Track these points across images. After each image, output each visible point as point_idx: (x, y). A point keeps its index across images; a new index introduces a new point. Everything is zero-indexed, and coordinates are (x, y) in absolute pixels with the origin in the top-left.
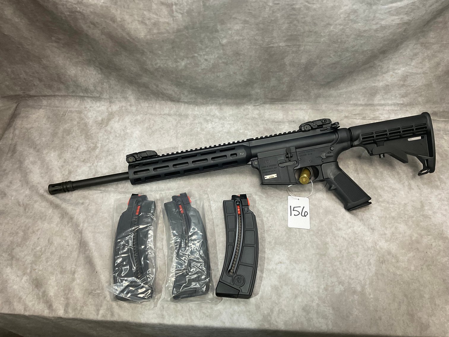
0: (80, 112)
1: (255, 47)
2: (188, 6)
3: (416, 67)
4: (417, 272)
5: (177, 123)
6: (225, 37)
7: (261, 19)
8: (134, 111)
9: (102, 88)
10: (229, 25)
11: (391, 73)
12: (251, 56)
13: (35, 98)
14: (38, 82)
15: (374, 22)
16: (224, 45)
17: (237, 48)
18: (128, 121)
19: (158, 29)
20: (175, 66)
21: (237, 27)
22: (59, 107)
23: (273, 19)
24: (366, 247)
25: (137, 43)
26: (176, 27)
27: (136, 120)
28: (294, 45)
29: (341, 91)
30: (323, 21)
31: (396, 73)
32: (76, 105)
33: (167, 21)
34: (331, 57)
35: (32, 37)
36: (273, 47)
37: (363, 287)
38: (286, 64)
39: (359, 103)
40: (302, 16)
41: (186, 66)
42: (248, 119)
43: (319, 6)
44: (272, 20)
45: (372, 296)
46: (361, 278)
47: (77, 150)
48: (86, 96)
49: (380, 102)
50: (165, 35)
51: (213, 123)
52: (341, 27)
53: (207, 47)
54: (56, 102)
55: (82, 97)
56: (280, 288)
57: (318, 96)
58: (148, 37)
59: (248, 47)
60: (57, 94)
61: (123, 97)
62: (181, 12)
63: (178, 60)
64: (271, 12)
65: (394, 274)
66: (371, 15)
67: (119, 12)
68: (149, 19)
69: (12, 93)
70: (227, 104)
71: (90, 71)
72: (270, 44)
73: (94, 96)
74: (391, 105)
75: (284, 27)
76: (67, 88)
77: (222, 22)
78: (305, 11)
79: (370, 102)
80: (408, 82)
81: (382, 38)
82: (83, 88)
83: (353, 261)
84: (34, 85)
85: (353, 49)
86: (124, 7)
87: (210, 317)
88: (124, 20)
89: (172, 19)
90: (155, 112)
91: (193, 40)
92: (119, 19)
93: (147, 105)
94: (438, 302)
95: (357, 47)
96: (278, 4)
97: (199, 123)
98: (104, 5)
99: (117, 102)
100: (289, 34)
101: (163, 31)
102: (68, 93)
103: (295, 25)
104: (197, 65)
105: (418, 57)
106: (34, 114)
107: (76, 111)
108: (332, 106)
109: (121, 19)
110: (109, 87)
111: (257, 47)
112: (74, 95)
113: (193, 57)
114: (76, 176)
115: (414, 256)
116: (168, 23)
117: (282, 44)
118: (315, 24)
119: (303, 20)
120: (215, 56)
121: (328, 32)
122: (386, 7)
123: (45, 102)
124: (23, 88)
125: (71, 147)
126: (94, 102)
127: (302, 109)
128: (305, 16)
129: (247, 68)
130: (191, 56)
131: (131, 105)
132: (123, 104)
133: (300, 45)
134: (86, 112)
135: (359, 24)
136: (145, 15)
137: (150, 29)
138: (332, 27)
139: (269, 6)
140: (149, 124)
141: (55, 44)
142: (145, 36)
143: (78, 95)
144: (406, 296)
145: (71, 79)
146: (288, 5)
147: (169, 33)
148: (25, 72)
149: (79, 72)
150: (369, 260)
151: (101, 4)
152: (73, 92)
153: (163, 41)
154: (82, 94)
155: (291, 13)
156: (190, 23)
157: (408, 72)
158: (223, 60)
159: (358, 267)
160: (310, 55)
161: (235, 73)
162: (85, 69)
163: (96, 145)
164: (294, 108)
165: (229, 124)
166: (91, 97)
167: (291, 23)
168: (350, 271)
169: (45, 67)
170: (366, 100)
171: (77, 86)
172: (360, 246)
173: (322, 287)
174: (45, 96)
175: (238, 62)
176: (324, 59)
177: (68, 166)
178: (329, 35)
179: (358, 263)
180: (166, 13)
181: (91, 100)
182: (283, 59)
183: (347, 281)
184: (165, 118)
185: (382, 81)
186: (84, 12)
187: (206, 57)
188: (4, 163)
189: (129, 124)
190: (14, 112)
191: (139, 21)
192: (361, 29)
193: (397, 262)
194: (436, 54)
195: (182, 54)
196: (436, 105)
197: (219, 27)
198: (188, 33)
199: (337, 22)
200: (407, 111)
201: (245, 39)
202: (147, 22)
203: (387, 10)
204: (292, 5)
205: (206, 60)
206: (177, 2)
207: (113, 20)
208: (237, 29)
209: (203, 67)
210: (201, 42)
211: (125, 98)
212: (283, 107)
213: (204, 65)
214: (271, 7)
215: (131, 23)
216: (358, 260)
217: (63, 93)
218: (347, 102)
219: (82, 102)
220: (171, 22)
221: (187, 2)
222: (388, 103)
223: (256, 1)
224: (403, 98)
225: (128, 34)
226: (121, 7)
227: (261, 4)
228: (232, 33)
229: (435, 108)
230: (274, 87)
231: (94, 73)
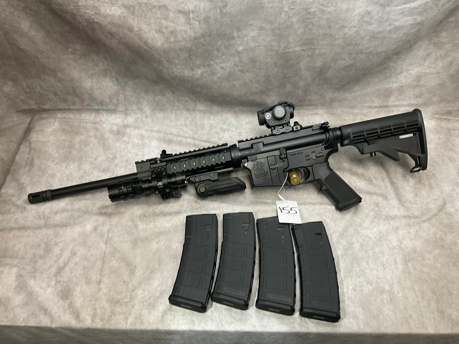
1: (271, 53)
2: (205, 14)
3: (430, 67)
4: (444, 269)
6: (241, 44)
7: (276, 25)
8: (150, 122)
9: (117, 100)
10: (245, 32)
11: (405, 74)
12: (267, 63)
13: (50, 112)
14: (53, 96)
15: (387, 23)
16: (240, 52)
17: (253, 55)
19: (175, 37)
20: (191, 75)
21: (254, 33)
22: (73, 119)
23: (289, 24)
24: (391, 246)
25: (154, 53)
26: (193, 34)
28: (310, 49)
29: (356, 94)
30: (337, 24)
31: (410, 74)
32: (92, 118)
33: (184, 29)
34: (346, 60)
35: (47, 50)
36: (288, 52)
37: (391, 286)
38: (302, 68)
39: (374, 105)
40: (317, 20)
41: (202, 75)
43: (333, 9)
44: (287, 25)
45: (401, 295)
46: (389, 277)
47: (96, 159)
48: (101, 109)
49: (394, 104)
50: (183, 43)
52: (356, 29)
53: (223, 55)
54: (71, 115)
55: (97, 110)
57: (333, 100)
58: (166, 46)
59: (264, 54)
60: (72, 107)
61: (139, 109)
62: (198, 19)
63: (195, 68)
64: (286, 17)
65: (421, 272)
66: (385, 17)
67: (136, 22)
68: (166, 28)
69: (27, 108)
70: (243, 112)
71: (105, 82)
72: (286, 50)
73: (109, 108)
74: (406, 106)
75: (300, 32)
76: (82, 101)
77: (239, 29)
78: (320, 15)
79: (385, 104)
80: (423, 82)
81: (396, 39)
82: (98, 101)
83: (380, 260)
84: (49, 99)
85: (367, 51)
86: (141, 17)
87: (240, 321)
88: (141, 30)
89: (189, 27)
90: (171, 123)
91: (210, 48)
92: (136, 29)
93: (163, 116)
95: (372, 49)
96: (294, 9)
97: (216, 133)
98: (121, 15)
99: (132, 114)
100: (304, 38)
101: (181, 39)
102: (83, 107)
103: (310, 29)
104: (213, 73)
105: (431, 57)
106: (49, 127)
108: (347, 110)
109: (138, 28)
110: (125, 99)
111: (273, 53)
112: (89, 109)
113: (209, 65)
115: (440, 254)
116: (185, 31)
117: (298, 49)
118: (329, 27)
119: (318, 24)
121: (342, 34)
122: (400, 8)
123: (59, 115)
124: (38, 102)
125: (90, 157)
126: (109, 115)
127: (318, 114)
128: (320, 20)
129: (263, 75)
130: (208, 64)
131: (146, 117)
132: (139, 116)
133: (315, 49)
134: (101, 124)
135: (373, 26)
136: (162, 24)
137: (167, 38)
138: (346, 30)
139: (285, 11)
141: (71, 56)
142: (162, 45)
143: (93, 108)
144: (434, 293)
145: (87, 92)
146: (303, 9)
147: (186, 41)
148: (40, 86)
149: (95, 84)
150: (395, 259)
151: (118, 14)
152: (88, 105)
153: (180, 49)
154: (97, 107)
155: (307, 17)
156: (207, 31)
157: (421, 73)
158: (239, 68)
159: (385, 266)
160: (325, 58)
161: (251, 81)
162: (100, 81)
164: (310, 113)
165: (246, 132)
166: (106, 110)
167: (306, 27)
168: (377, 270)
169: (61, 81)
170: (381, 101)
171: (93, 99)
172: (386, 246)
173: (351, 287)
174: (59, 110)
175: (254, 70)
176: (339, 62)
178: (344, 37)
179: (385, 263)
180: (183, 21)
181: (106, 113)
182: (298, 63)
183: (375, 281)
185: (396, 82)
186: (102, 22)
187: (222, 65)
188: (22, 177)
190: (29, 126)
191: (156, 30)
192: (375, 30)
193: (424, 259)
194: (449, 53)
195: (198, 62)
196: (450, 105)
197: (235, 34)
198: (205, 41)
199: (352, 24)
201: (261, 45)
202: (164, 31)
203: (401, 11)
204: (307, 9)
205: (222, 68)
206: (194, 10)
207: (131, 30)
208: (253, 36)
209: (219, 75)
210: (218, 50)
211: (141, 110)
213: (220, 73)
214: (287, 12)
215: (148, 31)
216: (384, 259)
217: (78, 107)
218: (362, 105)
219: (97, 115)
220: (188, 30)
221: (204, 9)
222: (403, 104)
223: (272, 7)
224: (417, 99)
225: (146, 43)
226: (138, 16)
227: (277, 9)
228: (248, 40)
229: (449, 107)
230: (289, 92)
231: (110, 85)
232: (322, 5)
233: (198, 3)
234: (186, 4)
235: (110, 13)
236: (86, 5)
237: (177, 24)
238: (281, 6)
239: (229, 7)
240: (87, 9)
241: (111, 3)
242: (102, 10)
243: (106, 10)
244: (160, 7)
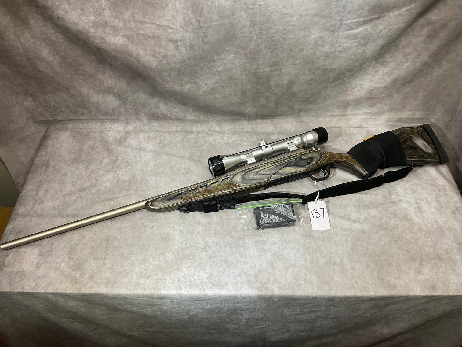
0: (101, 132)
1: (245, 72)
2: (190, 42)
3: (379, 83)
4: (386, 246)
5: (184, 138)
6: (220, 65)
7: (248, 50)
8: (147, 130)
9: (119, 112)
10: (223, 56)
11: (359, 88)
12: (242, 80)
13: (62, 122)
14: (65, 109)
16: (220, 72)
17: (231, 74)
18: (142, 138)
19: (167, 61)
20: (180, 90)
21: (230, 57)
22: (83, 129)
23: (258, 50)
25: (150, 72)
26: (181, 58)
27: (149, 137)
28: (277, 69)
29: (320, 105)
30: (297, 47)
31: (363, 88)
32: (97, 127)
33: (174, 54)
34: (307, 75)
35: (62, 72)
36: (260, 72)
37: (342, 259)
38: (272, 85)
39: (335, 114)
40: (281, 46)
41: (189, 90)
42: (243, 132)
43: (292, 36)
44: (257, 51)
45: (349, 266)
46: (340, 252)
47: (101, 162)
48: (105, 119)
49: (352, 113)
50: (173, 65)
51: (214, 136)
52: (312, 51)
53: (206, 74)
54: (81, 125)
55: (102, 119)
56: (274, 262)
57: (300, 111)
58: (159, 67)
59: (240, 73)
60: (81, 118)
61: (137, 119)
62: (185, 46)
63: (183, 84)
64: (256, 44)
65: (367, 249)
67: (135, 48)
68: (159, 53)
69: (43, 119)
71: (109, 98)
72: (257, 70)
73: (113, 118)
74: (362, 114)
75: (267, 56)
76: (90, 112)
77: (218, 54)
78: (283, 41)
79: (344, 113)
80: (374, 95)
81: (346, 58)
82: (103, 112)
83: (333, 240)
84: (62, 111)
85: (324, 68)
86: (139, 44)
87: (218, 287)
88: (139, 55)
89: (177, 52)
90: (164, 130)
91: (195, 69)
92: (135, 54)
93: (158, 124)
94: (403, 268)
95: (327, 66)
96: (261, 38)
97: (202, 137)
98: (123, 43)
99: (132, 123)
100: (272, 60)
101: (171, 61)
102: (90, 117)
103: (276, 53)
104: (199, 89)
105: (379, 74)
106: (62, 135)
107: (98, 131)
109: (137, 54)
110: (125, 111)
111: (247, 72)
112: (96, 119)
114: (102, 183)
115: (384, 234)
116: (174, 56)
117: (267, 69)
118: (291, 50)
119: (282, 49)
120: (213, 81)
121: (302, 55)
122: (345, 33)
123: (70, 125)
124: (52, 114)
125: (96, 160)
126: (113, 124)
127: (289, 122)
128: (283, 45)
129: (240, 89)
130: (194, 81)
131: (144, 125)
132: (137, 124)
133: (281, 69)
134: (106, 132)
135: (326, 48)
136: (156, 50)
137: (160, 61)
138: (304, 52)
139: (254, 39)
140: (160, 140)
141: (81, 77)
142: (156, 66)
143: (99, 118)
144: (377, 264)
145: (94, 105)
146: (268, 38)
147: (176, 63)
148: (55, 100)
149: (101, 99)
150: (346, 239)
151: (120, 43)
152: (95, 116)
153: (171, 70)
154: (102, 118)
155: (272, 44)
156: (192, 55)
157: (372, 87)
158: (220, 84)
159: (337, 244)
160: (290, 76)
161: (230, 94)
162: (105, 97)
163: (117, 158)
164: (282, 122)
165: (228, 137)
166: (110, 119)
167: (272, 52)
168: (331, 247)
169: (72, 96)
170: (340, 111)
171: (99, 110)
172: (339, 229)
173: (308, 260)
174: (70, 120)
175: (232, 85)
176: (301, 78)
177: (94, 176)
178: (303, 58)
179: (338, 241)
180: (173, 48)
181: (110, 122)
182: (269, 81)
183: (328, 255)
184: (173, 134)
185: (352, 95)
186: (107, 49)
187: (205, 82)
188: (40, 176)
189: (144, 140)
190: (45, 135)
191: (151, 55)
193: (370, 239)
194: (393, 71)
195: (186, 80)
196: (400, 113)
197: (215, 58)
198: (191, 63)
199: (308, 47)
200: (376, 119)
201: (237, 66)
202: (158, 55)
204: (272, 38)
205: (206, 84)
206: (181, 39)
207: (131, 55)
208: (230, 59)
209: (204, 90)
210: (201, 70)
211: (139, 119)
212: (272, 121)
213: (204, 89)
214: (256, 40)
215: (145, 56)
216: (337, 239)
217: (86, 117)
218: (324, 114)
219: (102, 123)
220: (177, 55)
221: (189, 39)
222: (359, 113)
223: (243, 37)
224: (371, 108)
225: (143, 65)
226: (136, 44)
227: (248, 38)
228: (226, 62)
229: (399, 115)
230: (263, 105)
231: (113, 100)
232: (284, 34)
233: (184, 34)
234: (175, 35)
235: (114, 42)
236: (95, 36)
237: (168, 50)
238: (251, 36)
239: (209, 37)
240: (95, 39)
241: (115, 34)
242: (108, 39)
243: (110, 40)
244: (154, 37)
